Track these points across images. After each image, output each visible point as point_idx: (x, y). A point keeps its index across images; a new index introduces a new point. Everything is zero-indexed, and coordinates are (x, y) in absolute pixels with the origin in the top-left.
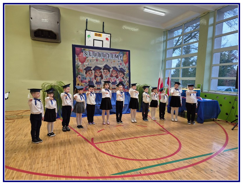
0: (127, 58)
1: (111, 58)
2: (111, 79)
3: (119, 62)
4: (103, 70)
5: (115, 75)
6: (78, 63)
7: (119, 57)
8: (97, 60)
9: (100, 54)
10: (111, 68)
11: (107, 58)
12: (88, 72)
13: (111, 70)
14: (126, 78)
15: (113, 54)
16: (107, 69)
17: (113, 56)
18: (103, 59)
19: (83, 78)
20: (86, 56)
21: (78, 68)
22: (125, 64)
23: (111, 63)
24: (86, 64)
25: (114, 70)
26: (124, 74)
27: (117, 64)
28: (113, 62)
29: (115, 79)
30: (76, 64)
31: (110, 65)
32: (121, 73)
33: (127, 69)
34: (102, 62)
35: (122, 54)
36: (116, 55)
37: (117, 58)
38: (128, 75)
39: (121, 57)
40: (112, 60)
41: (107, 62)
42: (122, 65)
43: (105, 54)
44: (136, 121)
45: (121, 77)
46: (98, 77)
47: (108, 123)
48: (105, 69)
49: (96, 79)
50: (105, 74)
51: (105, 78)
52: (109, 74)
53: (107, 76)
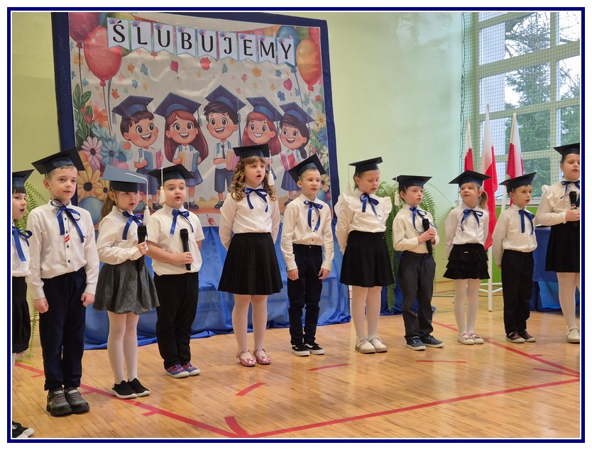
0: (318, 58)
1: (243, 56)
3: (278, 73)
4: (206, 114)
6: (83, 78)
7: (280, 52)
8: (175, 66)
9: (186, 37)
10: (242, 105)
11: (223, 55)
12: (134, 125)
13: (245, 112)
15: (248, 37)
17: (248, 44)
18: (202, 61)
19: (111, 153)
20: (121, 44)
21: (83, 103)
22: (306, 86)
23: (244, 78)
24: (124, 84)
25: (258, 115)
26: (306, 133)
27: (273, 87)
28: (250, 75)
30: (74, 82)
31: (238, 90)
32: (291, 130)
33: (317, 107)
34: (199, 75)
35: (289, 38)
36: (262, 43)
37: (267, 54)
38: (326, 140)
39: (286, 53)
40: (247, 65)
41: (223, 72)
42: (293, 91)
43: (211, 37)
44: (381, 346)
45: (293, 149)
46: (184, 147)
47: (263, 357)
48: (213, 108)
49: (176, 156)
50: (217, 132)
51: (218, 152)
52: (236, 133)
53: (225, 144)
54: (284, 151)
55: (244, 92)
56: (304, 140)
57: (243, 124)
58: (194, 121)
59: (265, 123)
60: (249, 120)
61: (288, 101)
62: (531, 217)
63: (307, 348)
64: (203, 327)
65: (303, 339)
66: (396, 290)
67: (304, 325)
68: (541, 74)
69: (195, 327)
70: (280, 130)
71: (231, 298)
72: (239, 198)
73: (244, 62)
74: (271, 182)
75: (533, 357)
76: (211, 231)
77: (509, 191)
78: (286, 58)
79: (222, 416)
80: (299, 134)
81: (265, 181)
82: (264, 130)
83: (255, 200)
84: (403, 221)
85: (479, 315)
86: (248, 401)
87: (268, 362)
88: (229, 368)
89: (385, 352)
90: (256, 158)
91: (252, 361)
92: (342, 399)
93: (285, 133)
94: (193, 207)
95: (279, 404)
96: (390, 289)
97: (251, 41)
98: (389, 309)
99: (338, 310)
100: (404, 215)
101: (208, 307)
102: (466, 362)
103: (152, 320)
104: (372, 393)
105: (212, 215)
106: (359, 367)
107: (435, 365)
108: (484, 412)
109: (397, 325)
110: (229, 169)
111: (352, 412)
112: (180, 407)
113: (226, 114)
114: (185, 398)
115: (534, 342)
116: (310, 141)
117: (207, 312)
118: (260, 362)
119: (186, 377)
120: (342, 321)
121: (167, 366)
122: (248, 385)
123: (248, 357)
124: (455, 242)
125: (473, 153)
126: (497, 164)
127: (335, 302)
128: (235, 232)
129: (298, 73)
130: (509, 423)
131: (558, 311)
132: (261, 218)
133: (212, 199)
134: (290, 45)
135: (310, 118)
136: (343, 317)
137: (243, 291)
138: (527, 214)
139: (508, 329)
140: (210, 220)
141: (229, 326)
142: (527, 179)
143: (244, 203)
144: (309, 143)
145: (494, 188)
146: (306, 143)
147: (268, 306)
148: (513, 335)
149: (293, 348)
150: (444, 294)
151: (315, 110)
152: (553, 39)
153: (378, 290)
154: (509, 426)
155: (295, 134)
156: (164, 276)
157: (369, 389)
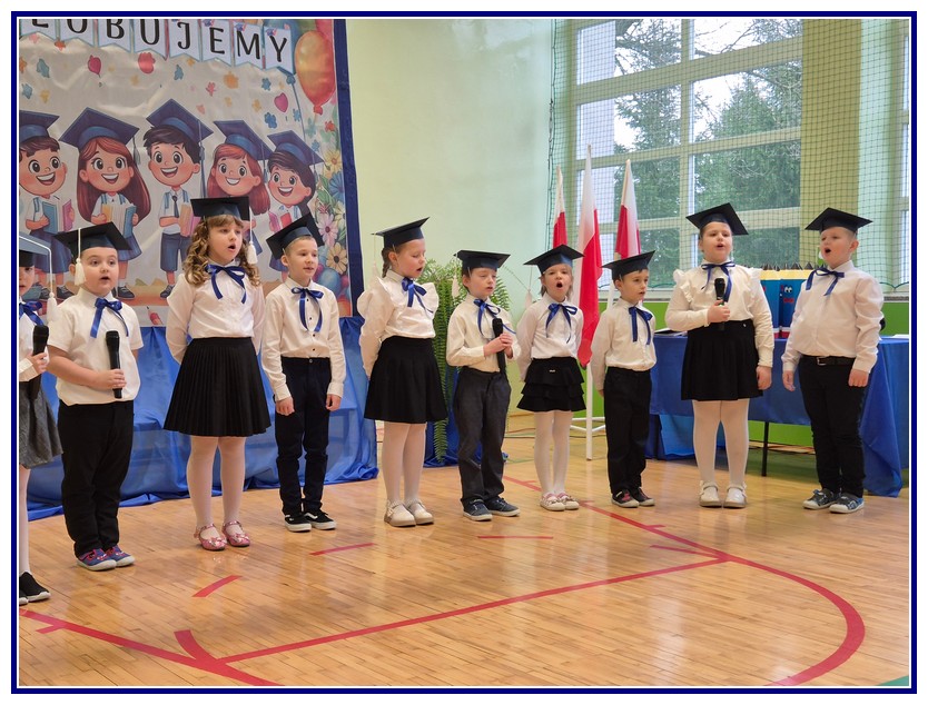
0: (329, 62)
1: (208, 54)
3: (266, 84)
4: (148, 145)
5: (243, 186)
7: (269, 50)
8: (95, 65)
10: (208, 132)
11: (176, 50)
12: (26, 160)
13: (211, 144)
14: (329, 210)
15: (218, 23)
16: (175, 137)
17: (217, 35)
23: (211, 89)
25: (233, 150)
26: (310, 180)
27: (257, 105)
28: (221, 86)
31: (201, 109)
32: (286, 175)
33: (328, 140)
34: (135, 80)
35: (283, 28)
36: (239, 34)
37: (248, 52)
38: (341, 191)
39: (279, 51)
40: (215, 69)
41: (176, 79)
42: (289, 112)
43: (157, 21)
44: (426, 515)
45: (289, 206)
46: (109, 198)
47: (238, 536)
48: (160, 135)
49: (96, 212)
50: (166, 174)
51: (167, 207)
52: (197, 177)
53: (179, 194)
54: (275, 207)
55: (210, 112)
56: (307, 191)
57: (208, 163)
58: (128, 156)
59: (244, 162)
60: (217, 157)
61: (282, 128)
62: (646, 317)
63: (309, 520)
64: (140, 488)
65: (302, 506)
66: (448, 429)
67: (302, 484)
68: (667, 102)
69: (126, 489)
70: (269, 175)
71: (187, 442)
72: (199, 282)
73: (210, 63)
74: (252, 258)
75: (651, 528)
76: (153, 334)
77: (615, 277)
78: (279, 60)
79: (170, 630)
80: (299, 182)
81: (242, 256)
82: (242, 173)
83: (226, 284)
84: (462, 321)
85: (572, 465)
86: (213, 606)
87: (245, 542)
88: (182, 553)
89: (431, 523)
90: (230, 217)
91: (221, 542)
92: (361, 597)
93: (276, 180)
94: (125, 295)
95: (264, 610)
96: (440, 426)
97: (222, 30)
98: (438, 457)
99: (358, 459)
100: (465, 312)
101: (148, 457)
102: (552, 538)
103: (55, 476)
104: (411, 589)
105: (155, 308)
106: (390, 547)
107: (507, 543)
108: (578, 613)
109: (449, 483)
110: (184, 234)
111: (378, 618)
112: (100, 618)
113: (180, 146)
114: (109, 602)
115: (652, 505)
116: (316, 194)
117: (148, 463)
118: (233, 543)
119: (111, 569)
120: (365, 477)
121: (79, 551)
122: (212, 580)
123: (213, 535)
124: (537, 354)
125: (566, 220)
126: (601, 237)
127: (354, 449)
128: (194, 336)
129: (297, 84)
130: (616, 629)
131: (690, 459)
132: (235, 314)
133: (157, 282)
134: (285, 40)
135: (316, 156)
136: (366, 471)
137: (205, 430)
138: (641, 313)
139: (615, 488)
140: (153, 317)
141: (182, 486)
142: (642, 261)
143: (207, 289)
144: (315, 197)
145: (596, 274)
146: (311, 197)
147: (247, 454)
148: (622, 496)
149: (287, 519)
150: (521, 435)
151: (324, 144)
152: (685, 50)
153: (421, 430)
154: (615, 633)
155: (292, 182)
156: (76, 406)
157: (405, 581)
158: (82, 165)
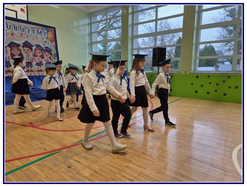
0: (53, 36)
1: (33, 34)
2: (35, 60)
3: (43, 39)
4: (23, 48)
5: (40, 55)
7: (43, 34)
8: (12, 34)
9: (15, 27)
10: (33, 46)
11: (27, 33)
14: (54, 59)
15: (34, 29)
16: (27, 46)
17: (34, 31)
18: (21, 34)
22: (51, 43)
23: (33, 39)
26: (51, 54)
27: (42, 42)
28: (35, 39)
29: (39, 59)
32: (47, 53)
34: (20, 37)
35: (45, 30)
36: (38, 31)
37: (39, 34)
39: (45, 34)
40: (34, 36)
41: (27, 37)
42: (47, 43)
43: (23, 28)
45: (48, 58)
46: (16, 56)
50: (26, 52)
51: (27, 57)
52: (32, 53)
53: (29, 55)
54: (45, 58)
55: (33, 43)
57: (34, 51)
58: (19, 49)
59: (40, 51)
60: (35, 50)
61: (46, 46)
70: (44, 53)
79: (28, 122)
80: (49, 54)
110: (30, 62)
113: (29, 48)
129: (48, 39)
134: (46, 32)
151: (53, 49)
158: (11, 50)
